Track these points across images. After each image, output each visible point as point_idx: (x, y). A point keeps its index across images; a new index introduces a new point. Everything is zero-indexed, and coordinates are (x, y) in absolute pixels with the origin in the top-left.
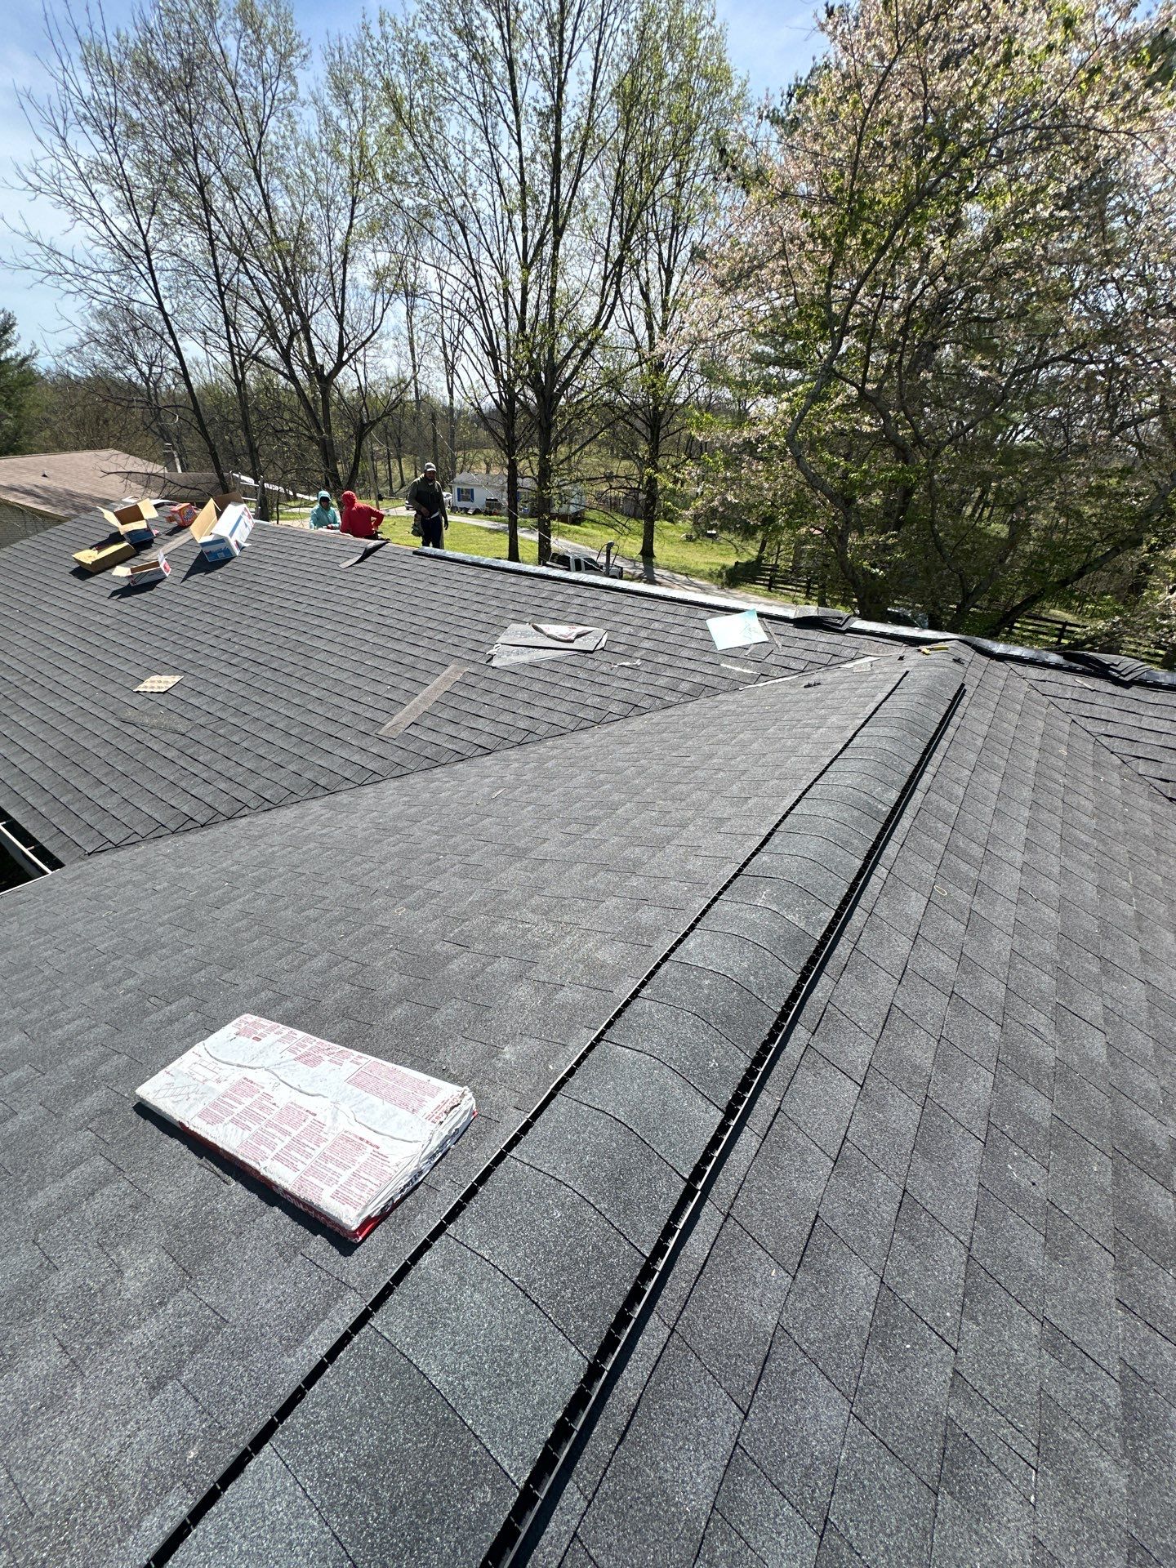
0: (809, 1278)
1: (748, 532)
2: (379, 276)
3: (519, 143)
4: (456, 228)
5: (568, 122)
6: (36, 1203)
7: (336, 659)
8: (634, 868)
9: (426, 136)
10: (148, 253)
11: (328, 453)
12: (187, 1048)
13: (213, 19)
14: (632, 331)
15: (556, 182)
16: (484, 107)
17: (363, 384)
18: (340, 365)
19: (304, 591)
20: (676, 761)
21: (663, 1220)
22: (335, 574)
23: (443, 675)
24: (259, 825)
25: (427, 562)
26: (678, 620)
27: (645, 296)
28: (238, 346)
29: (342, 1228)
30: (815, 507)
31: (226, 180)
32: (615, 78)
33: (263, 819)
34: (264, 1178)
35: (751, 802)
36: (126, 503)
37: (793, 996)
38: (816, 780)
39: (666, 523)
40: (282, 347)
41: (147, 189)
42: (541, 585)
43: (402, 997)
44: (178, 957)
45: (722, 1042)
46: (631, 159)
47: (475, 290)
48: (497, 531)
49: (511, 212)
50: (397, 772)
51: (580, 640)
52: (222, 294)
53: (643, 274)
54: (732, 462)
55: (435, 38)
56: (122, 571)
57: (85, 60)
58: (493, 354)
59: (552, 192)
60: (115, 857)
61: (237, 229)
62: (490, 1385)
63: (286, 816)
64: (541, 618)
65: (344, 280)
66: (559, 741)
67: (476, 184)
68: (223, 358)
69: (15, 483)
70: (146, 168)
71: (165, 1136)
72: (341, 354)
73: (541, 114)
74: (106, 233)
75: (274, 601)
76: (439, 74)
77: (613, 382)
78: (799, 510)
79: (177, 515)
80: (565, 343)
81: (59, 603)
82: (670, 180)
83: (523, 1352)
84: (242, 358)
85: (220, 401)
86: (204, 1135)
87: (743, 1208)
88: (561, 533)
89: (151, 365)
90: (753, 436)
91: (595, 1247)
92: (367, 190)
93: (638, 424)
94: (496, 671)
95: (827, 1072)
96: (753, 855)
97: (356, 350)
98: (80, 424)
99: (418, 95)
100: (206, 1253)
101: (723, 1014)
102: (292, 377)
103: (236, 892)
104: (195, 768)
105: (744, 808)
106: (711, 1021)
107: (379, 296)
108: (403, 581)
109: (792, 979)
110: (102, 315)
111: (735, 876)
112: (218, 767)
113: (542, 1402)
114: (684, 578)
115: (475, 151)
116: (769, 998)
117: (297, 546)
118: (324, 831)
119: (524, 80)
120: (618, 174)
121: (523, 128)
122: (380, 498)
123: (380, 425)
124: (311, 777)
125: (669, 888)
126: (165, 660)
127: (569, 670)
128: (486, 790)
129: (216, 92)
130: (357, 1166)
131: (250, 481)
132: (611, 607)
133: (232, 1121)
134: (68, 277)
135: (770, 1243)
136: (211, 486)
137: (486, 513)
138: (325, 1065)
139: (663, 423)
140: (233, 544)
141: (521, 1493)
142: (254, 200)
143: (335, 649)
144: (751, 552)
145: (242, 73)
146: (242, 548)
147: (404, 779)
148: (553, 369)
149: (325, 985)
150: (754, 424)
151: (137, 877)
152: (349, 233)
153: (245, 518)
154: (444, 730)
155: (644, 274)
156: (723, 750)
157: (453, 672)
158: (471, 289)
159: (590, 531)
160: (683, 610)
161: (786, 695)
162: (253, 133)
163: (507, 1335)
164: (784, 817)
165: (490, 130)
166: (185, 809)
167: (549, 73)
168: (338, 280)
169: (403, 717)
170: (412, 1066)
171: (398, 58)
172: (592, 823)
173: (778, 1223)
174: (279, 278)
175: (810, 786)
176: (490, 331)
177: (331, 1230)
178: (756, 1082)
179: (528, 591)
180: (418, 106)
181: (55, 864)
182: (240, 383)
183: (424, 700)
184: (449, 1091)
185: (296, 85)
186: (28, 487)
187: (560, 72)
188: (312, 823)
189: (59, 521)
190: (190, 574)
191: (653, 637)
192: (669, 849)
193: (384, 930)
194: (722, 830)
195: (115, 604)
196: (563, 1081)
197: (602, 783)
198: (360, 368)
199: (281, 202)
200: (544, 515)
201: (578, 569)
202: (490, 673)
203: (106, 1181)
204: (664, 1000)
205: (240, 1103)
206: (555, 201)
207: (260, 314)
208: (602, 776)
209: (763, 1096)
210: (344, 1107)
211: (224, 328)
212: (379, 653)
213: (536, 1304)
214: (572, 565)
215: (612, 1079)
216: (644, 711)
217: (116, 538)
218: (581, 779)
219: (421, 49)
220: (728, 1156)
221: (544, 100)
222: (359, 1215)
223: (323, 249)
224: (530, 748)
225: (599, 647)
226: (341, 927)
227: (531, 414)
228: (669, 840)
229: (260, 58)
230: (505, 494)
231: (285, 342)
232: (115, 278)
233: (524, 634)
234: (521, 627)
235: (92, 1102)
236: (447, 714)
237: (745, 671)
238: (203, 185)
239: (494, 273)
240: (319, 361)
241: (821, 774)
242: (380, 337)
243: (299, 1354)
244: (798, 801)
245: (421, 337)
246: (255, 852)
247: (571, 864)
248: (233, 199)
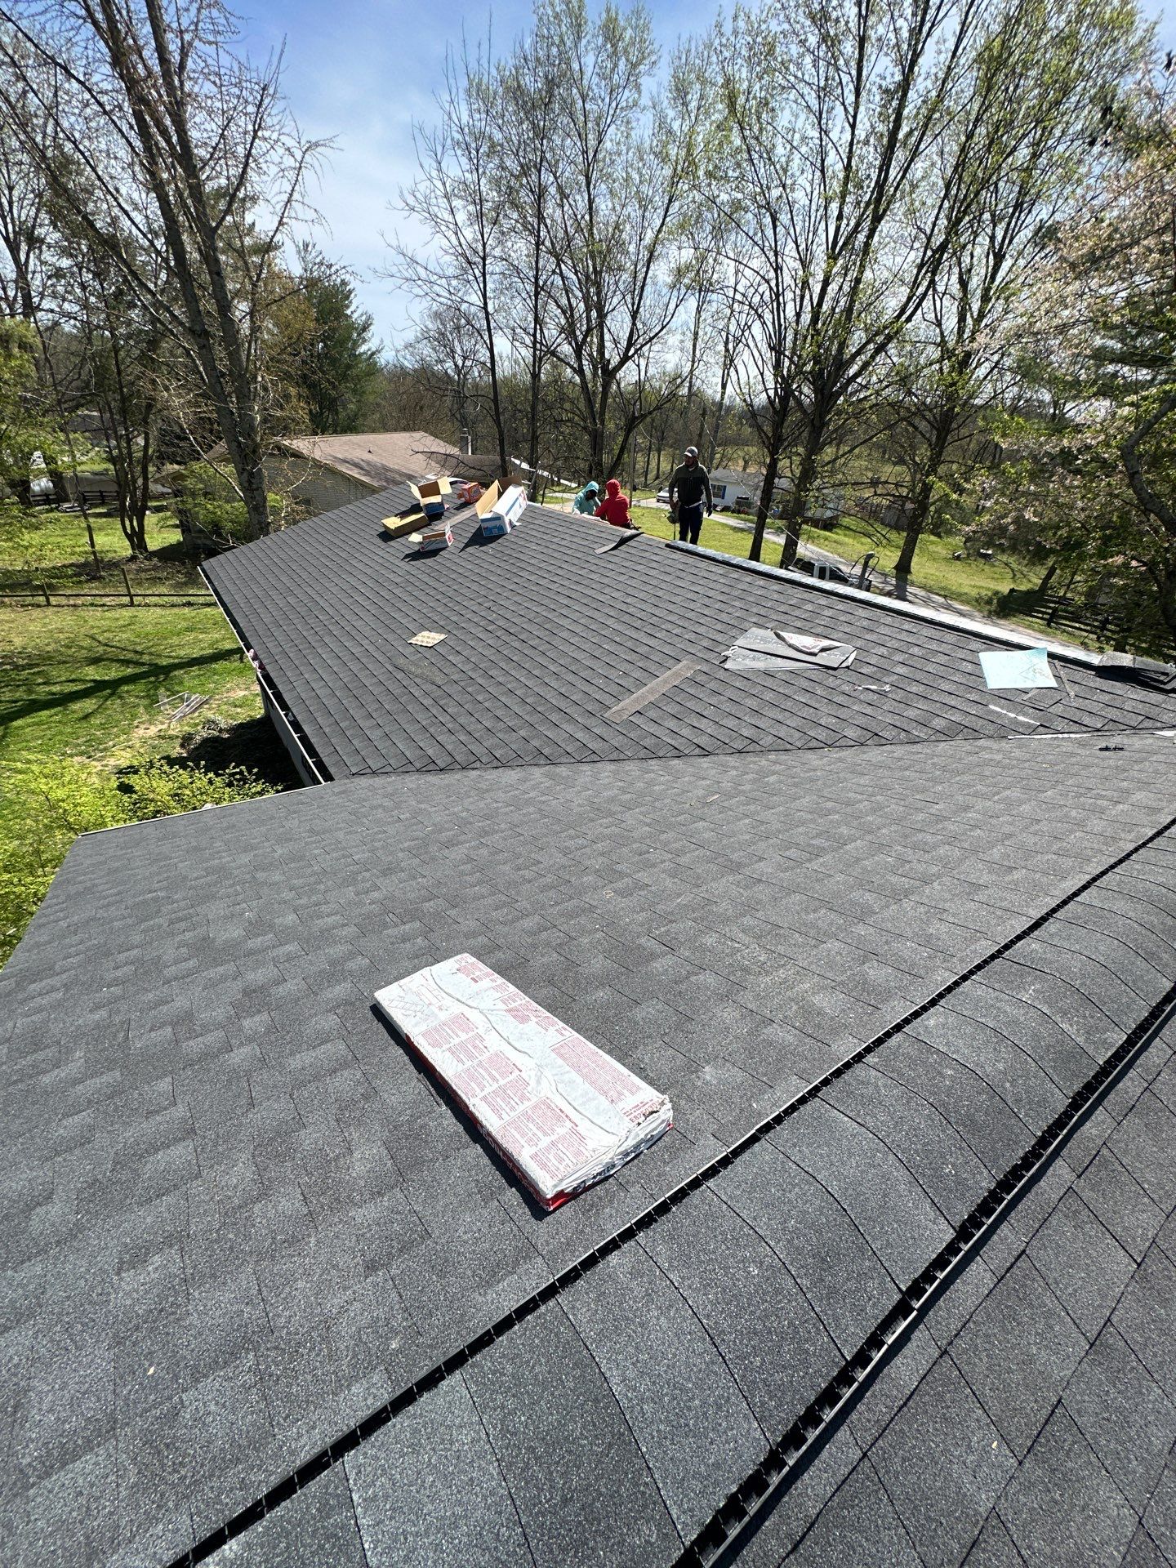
0: (1039, 1472)
1: (1039, 555)
2: (679, 273)
3: (853, 126)
4: (768, 220)
5: (916, 96)
6: (295, 1063)
7: (577, 639)
8: (863, 914)
9: (756, 129)
10: (484, 259)
11: (597, 441)
12: (416, 969)
13: (579, 38)
14: (939, 324)
15: (885, 166)
16: (823, 92)
17: (642, 378)
18: (625, 359)
19: (559, 572)
20: (919, 805)
21: (872, 1325)
22: (589, 558)
23: (674, 669)
24: (487, 780)
25: (677, 555)
26: (944, 648)
27: (964, 284)
28: (541, 344)
29: (538, 1192)
30: (1142, 534)
31: (560, 188)
32: (981, 41)
33: (491, 775)
34: (471, 1113)
35: (1016, 875)
36: (428, 479)
37: (1059, 1124)
38: (1112, 867)
39: (932, 538)
40: (576, 343)
41: (494, 202)
42: (790, 592)
43: (605, 981)
44: (413, 883)
45: (961, 1149)
46: (982, 130)
47: (773, 283)
48: (742, 530)
49: (828, 201)
50: (614, 756)
51: (824, 654)
52: (537, 294)
53: (966, 260)
54: (1039, 473)
55: (786, 26)
56: (416, 538)
57: (468, 91)
58: (777, 349)
59: (879, 176)
60: (371, 781)
61: (561, 234)
62: (669, 1422)
63: (510, 776)
64: (785, 625)
65: (645, 278)
66: (783, 757)
67: (798, 173)
68: (527, 353)
69: (349, 457)
70: (496, 182)
71: (393, 1042)
72: (628, 349)
73: (887, 91)
74: (455, 242)
75: (533, 578)
76: (782, 63)
77: (904, 380)
78: (1116, 535)
79: (466, 493)
80: (858, 337)
81: (366, 560)
82: (1026, 151)
83: (704, 1403)
84: (542, 352)
85: (515, 390)
86: (425, 1054)
87: (965, 1351)
88: (811, 538)
89: (465, 358)
90: (1075, 445)
91: (791, 1324)
92: (686, 187)
93: (923, 426)
94: (728, 673)
95: (1092, 1230)
96: (1019, 938)
97: (642, 346)
98: (402, 409)
99: (757, 87)
100: (418, 1163)
101: (967, 1115)
102: (580, 371)
103: (463, 837)
104: (444, 718)
105: (1008, 878)
106: (953, 1120)
107: (675, 293)
108: (652, 572)
109: (1061, 1103)
110: (437, 315)
111: (993, 957)
112: (462, 720)
113: (717, 1466)
114: (942, 600)
115: (804, 139)
116: (1026, 1115)
117: (560, 529)
118: (543, 799)
119: (873, 58)
120: (962, 150)
121: (862, 109)
122: (635, 489)
123: (648, 419)
124: (537, 745)
125: (907, 949)
126: (435, 618)
127: (806, 684)
128: (701, 792)
129: (568, 108)
130: (556, 1136)
131: (525, 466)
132: (865, 623)
133: (449, 1049)
134: (420, 282)
135: (995, 1408)
136: (493, 468)
137: (733, 512)
138: (532, 1026)
139: (954, 425)
140: (507, 522)
141: (686, 1550)
142: (580, 205)
143: (578, 629)
144: (1033, 580)
145: (594, 87)
146: (513, 526)
147: (621, 764)
148: (841, 364)
149: (534, 946)
150: (1080, 431)
151: (387, 803)
152: (659, 231)
153: (521, 499)
154: (666, 724)
155: (968, 260)
156: (980, 804)
157: (685, 668)
158: (768, 282)
159: (841, 538)
160: (951, 637)
161: (1073, 755)
162: (592, 143)
163: (690, 1377)
164: (1065, 903)
165: (824, 115)
166: (430, 752)
167: (905, 46)
168: (641, 277)
169: (628, 704)
170: (610, 1053)
171: (744, 52)
172: (819, 852)
173: (1007, 1388)
174: (588, 277)
175: (1103, 873)
176: (780, 325)
177: (526, 1188)
178: (999, 1209)
179: (776, 596)
180: (755, 98)
181: (328, 777)
182: (535, 376)
183: (652, 691)
184: (648, 1094)
185: (640, 93)
186: (356, 460)
187: (917, 44)
188: (533, 788)
189: (373, 491)
190: (467, 545)
191: (910, 663)
192: (907, 904)
193: (592, 908)
194: (976, 898)
195: (405, 566)
196: (767, 1128)
197: (829, 812)
198: (643, 362)
199: (603, 205)
200: (795, 519)
201: (822, 577)
202: (721, 674)
203: (345, 1065)
204: (894, 1075)
205: (457, 1036)
206: (880, 185)
207: (564, 312)
208: (830, 805)
209: (1004, 1229)
210: (548, 1073)
211: (532, 325)
212: (618, 639)
213: (723, 1358)
214: (816, 571)
215: (828, 1144)
216: (884, 741)
217: (416, 508)
218: (805, 801)
219: (769, 39)
220: (953, 1283)
221: (892, 75)
222: (555, 1186)
223: (632, 248)
224: (750, 758)
225: (844, 665)
226: (552, 894)
227: (804, 412)
228: (907, 893)
229: (613, 70)
230: (759, 492)
231: (580, 338)
232: (454, 282)
233: (764, 640)
234: (762, 632)
235: (340, 990)
236: (672, 708)
237: (1021, 718)
238: (540, 195)
239: (797, 265)
240: (607, 356)
241: (1121, 861)
242: (668, 333)
243: (489, 1297)
244: (1085, 887)
245: (706, 331)
246: (482, 804)
247: (790, 892)
248: (562, 206)
